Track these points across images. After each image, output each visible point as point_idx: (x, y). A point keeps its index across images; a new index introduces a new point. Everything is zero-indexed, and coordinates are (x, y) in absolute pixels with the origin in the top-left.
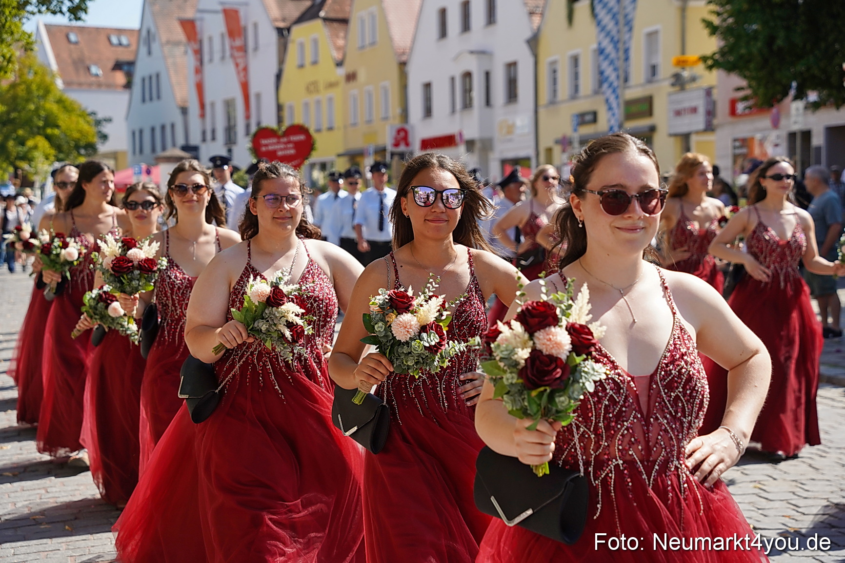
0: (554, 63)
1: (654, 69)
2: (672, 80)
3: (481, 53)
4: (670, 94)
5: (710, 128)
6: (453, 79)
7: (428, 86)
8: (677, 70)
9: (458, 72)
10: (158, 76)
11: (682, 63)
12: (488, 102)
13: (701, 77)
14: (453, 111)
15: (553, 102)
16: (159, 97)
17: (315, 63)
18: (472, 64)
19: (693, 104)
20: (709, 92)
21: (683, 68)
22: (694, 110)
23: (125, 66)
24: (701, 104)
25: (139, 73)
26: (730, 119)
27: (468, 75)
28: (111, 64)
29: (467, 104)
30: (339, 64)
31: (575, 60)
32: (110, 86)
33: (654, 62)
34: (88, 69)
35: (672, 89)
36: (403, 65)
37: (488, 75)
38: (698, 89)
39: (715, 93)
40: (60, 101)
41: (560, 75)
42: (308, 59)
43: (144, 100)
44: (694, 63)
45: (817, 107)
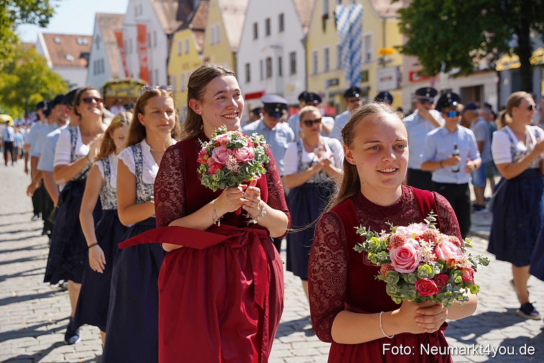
0: (316, 52)
1: (369, 56)
2: (379, 62)
3: (277, 47)
4: (378, 69)
5: (399, 88)
6: (261, 62)
7: (248, 66)
8: (381, 56)
9: (264, 57)
10: (103, 60)
11: (384, 53)
12: (280, 73)
13: (394, 60)
14: (262, 78)
15: (315, 73)
16: (103, 71)
17: (187, 53)
18: (272, 53)
19: (390, 75)
21: (384, 56)
22: (390, 78)
23: (84, 55)
24: (394, 75)
25: (93, 58)
26: (410, 83)
27: (269, 60)
28: (78, 54)
29: (269, 75)
30: (200, 53)
31: (327, 51)
32: (78, 66)
33: (369, 52)
34: (65, 57)
35: (379, 67)
36: (234, 54)
37: (280, 59)
38: (393, 66)
39: (402, 69)
40: (49, 74)
41: (319, 59)
42: (184, 50)
43: (95, 73)
44: (390, 53)
45: (455, 76)
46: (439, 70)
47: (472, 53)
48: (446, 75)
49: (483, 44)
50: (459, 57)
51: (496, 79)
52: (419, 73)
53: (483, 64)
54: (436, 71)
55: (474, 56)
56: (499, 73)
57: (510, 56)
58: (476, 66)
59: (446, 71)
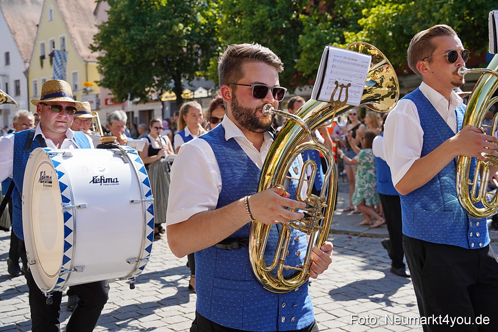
0: (35, 81)
1: (76, 87)
2: (84, 91)
3: (4, 76)
4: (83, 96)
5: (98, 109)
8: (85, 87)
11: (87, 85)
13: (94, 90)
19: (92, 100)
20: (97, 96)
21: (87, 87)
24: (94, 100)
26: (105, 106)
33: (76, 83)
35: (83, 94)
37: (7, 84)
38: (93, 94)
39: (100, 97)
41: (38, 86)
44: (91, 85)
45: (137, 103)
46: (127, 99)
47: (147, 89)
48: (131, 102)
49: (154, 84)
50: (139, 91)
51: (161, 107)
52: (113, 100)
53: (154, 96)
54: (124, 100)
55: (149, 91)
56: (163, 103)
57: (170, 93)
58: (150, 97)
59: (131, 99)
